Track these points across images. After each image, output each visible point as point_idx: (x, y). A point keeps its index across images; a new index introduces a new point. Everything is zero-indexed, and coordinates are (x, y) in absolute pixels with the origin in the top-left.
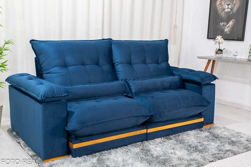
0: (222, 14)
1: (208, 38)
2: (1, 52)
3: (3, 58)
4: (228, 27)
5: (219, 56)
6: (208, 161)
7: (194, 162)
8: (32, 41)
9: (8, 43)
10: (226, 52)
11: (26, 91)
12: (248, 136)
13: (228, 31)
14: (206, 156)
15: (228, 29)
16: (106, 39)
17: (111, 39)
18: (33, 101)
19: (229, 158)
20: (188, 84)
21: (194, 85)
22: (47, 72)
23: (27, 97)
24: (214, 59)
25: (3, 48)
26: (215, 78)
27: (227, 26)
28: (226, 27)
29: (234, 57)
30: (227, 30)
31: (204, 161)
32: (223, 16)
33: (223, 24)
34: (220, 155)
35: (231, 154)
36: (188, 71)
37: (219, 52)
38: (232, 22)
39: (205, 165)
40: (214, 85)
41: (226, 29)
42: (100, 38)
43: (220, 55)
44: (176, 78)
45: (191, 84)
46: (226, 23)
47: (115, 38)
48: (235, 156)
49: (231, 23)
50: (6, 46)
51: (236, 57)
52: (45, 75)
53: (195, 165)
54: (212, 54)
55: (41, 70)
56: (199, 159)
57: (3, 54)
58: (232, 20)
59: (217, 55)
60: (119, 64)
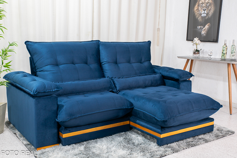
0: (199, 18)
1: (187, 40)
2: (6, 53)
3: (7, 59)
4: (204, 30)
5: (196, 56)
6: (182, 148)
7: (170, 149)
8: (27, 43)
9: (13, 45)
10: (203, 52)
11: (21, 87)
12: (219, 126)
13: (204, 34)
14: (181, 144)
15: (205, 31)
16: (94, 41)
17: (99, 41)
18: (27, 96)
19: (201, 146)
20: (168, 80)
21: (173, 81)
22: (40, 70)
23: (22, 93)
24: (192, 59)
25: (8, 50)
26: (192, 75)
27: (204, 29)
28: (203, 30)
29: (210, 57)
30: (203, 32)
31: (178, 148)
32: (200, 20)
33: (200, 27)
34: (193, 142)
35: (203, 142)
36: (168, 69)
37: (197, 52)
38: (208, 25)
39: (179, 151)
40: (191, 81)
41: (202, 32)
42: (90, 39)
43: (197, 55)
44: (157, 76)
45: (171, 81)
46: (202, 27)
47: (102, 40)
48: (206, 144)
49: (207, 27)
50: (10, 48)
51: (211, 57)
52: (38, 73)
53: (170, 152)
54: (190, 54)
55: (35, 68)
56: (175, 146)
57: (7, 55)
58: (208, 24)
59: (195, 55)
60: (106, 63)
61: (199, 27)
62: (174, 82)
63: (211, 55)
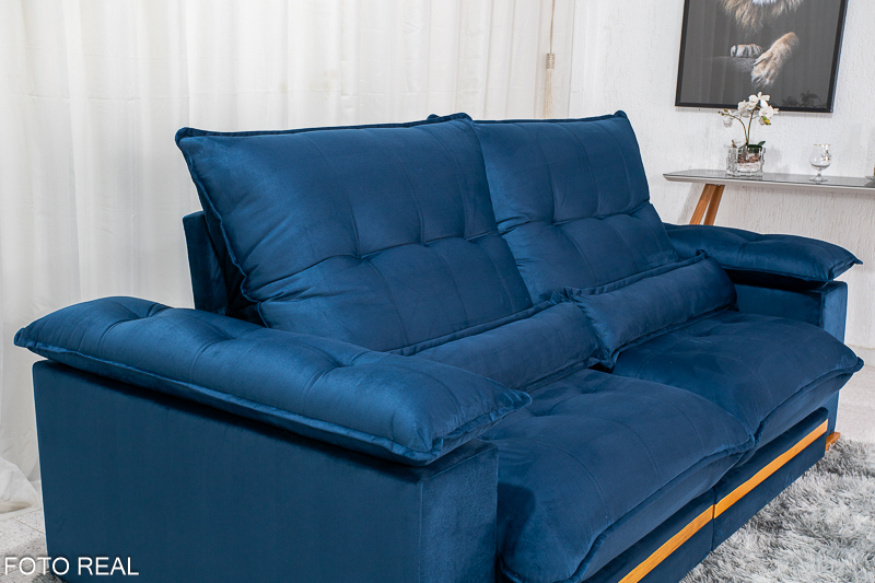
0: (738, 13)
1: (679, 103)
4: (766, 61)
5: (749, 169)
8: (184, 134)
10: (777, 154)
13: (767, 76)
15: (768, 67)
22: (286, 290)
24: (719, 182)
26: (850, 260)
27: (764, 56)
28: (758, 60)
29: (815, 172)
30: (760, 72)
32: (745, 21)
33: (746, 51)
37: (750, 155)
38: (785, 42)
40: (843, 285)
41: (756, 68)
43: (752, 168)
46: (756, 48)
49: (778, 47)
51: (824, 173)
52: (271, 307)
55: (248, 281)
58: (786, 36)
59: (743, 168)
60: (515, 226)
61: (741, 49)
63: (825, 167)
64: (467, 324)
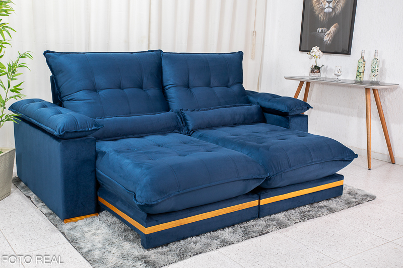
0: (320, 15)
1: (300, 50)
2: (14, 70)
3: (16, 79)
4: (328, 34)
5: (315, 76)
6: (294, 222)
7: (274, 223)
8: (47, 54)
9: (25, 57)
10: (326, 70)
11: (40, 124)
12: (351, 188)
14: (291, 215)
15: (329, 37)
16: (153, 51)
17: (160, 51)
18: (48, 137)
19: (323, 218)
20: (270, 114)
21: (278, 116)
22: (69, 99)
23: (40, 133)
24: (309, 81)
25: (18, 64)
26: (308, 107)
27: (328, 32)
28: (326, 34)
29: (337, 77)
30: (327, 38)
31: (288, 221)
32: (322, 19)
33: (322, 30)
34: (311, 213)
35: (326, 212)
36: (270, 97)
37: (316, 70)
38: (335, 27)
39: (289, 226)
40: (307, 116)
41: (325, 37)
42: (145, 49)
43: (317, 75)
44: (253, 108)
45: (275, 116)
46: (325, 29)
47: (167, 49)
48: (331, 215)
49: (332, 29)
50: (21, 61)
51: (339, 78)
52: (65, 103)
53: (275, 227)
54: (306, 74)
55: (60, 95)
56: (282, 218)
57: (16, 73)
58: (335, 25)
59: (313, 75)
61: (320, 29)
62: (280, 117)
63: (339, 75)
64: (130, 113)
